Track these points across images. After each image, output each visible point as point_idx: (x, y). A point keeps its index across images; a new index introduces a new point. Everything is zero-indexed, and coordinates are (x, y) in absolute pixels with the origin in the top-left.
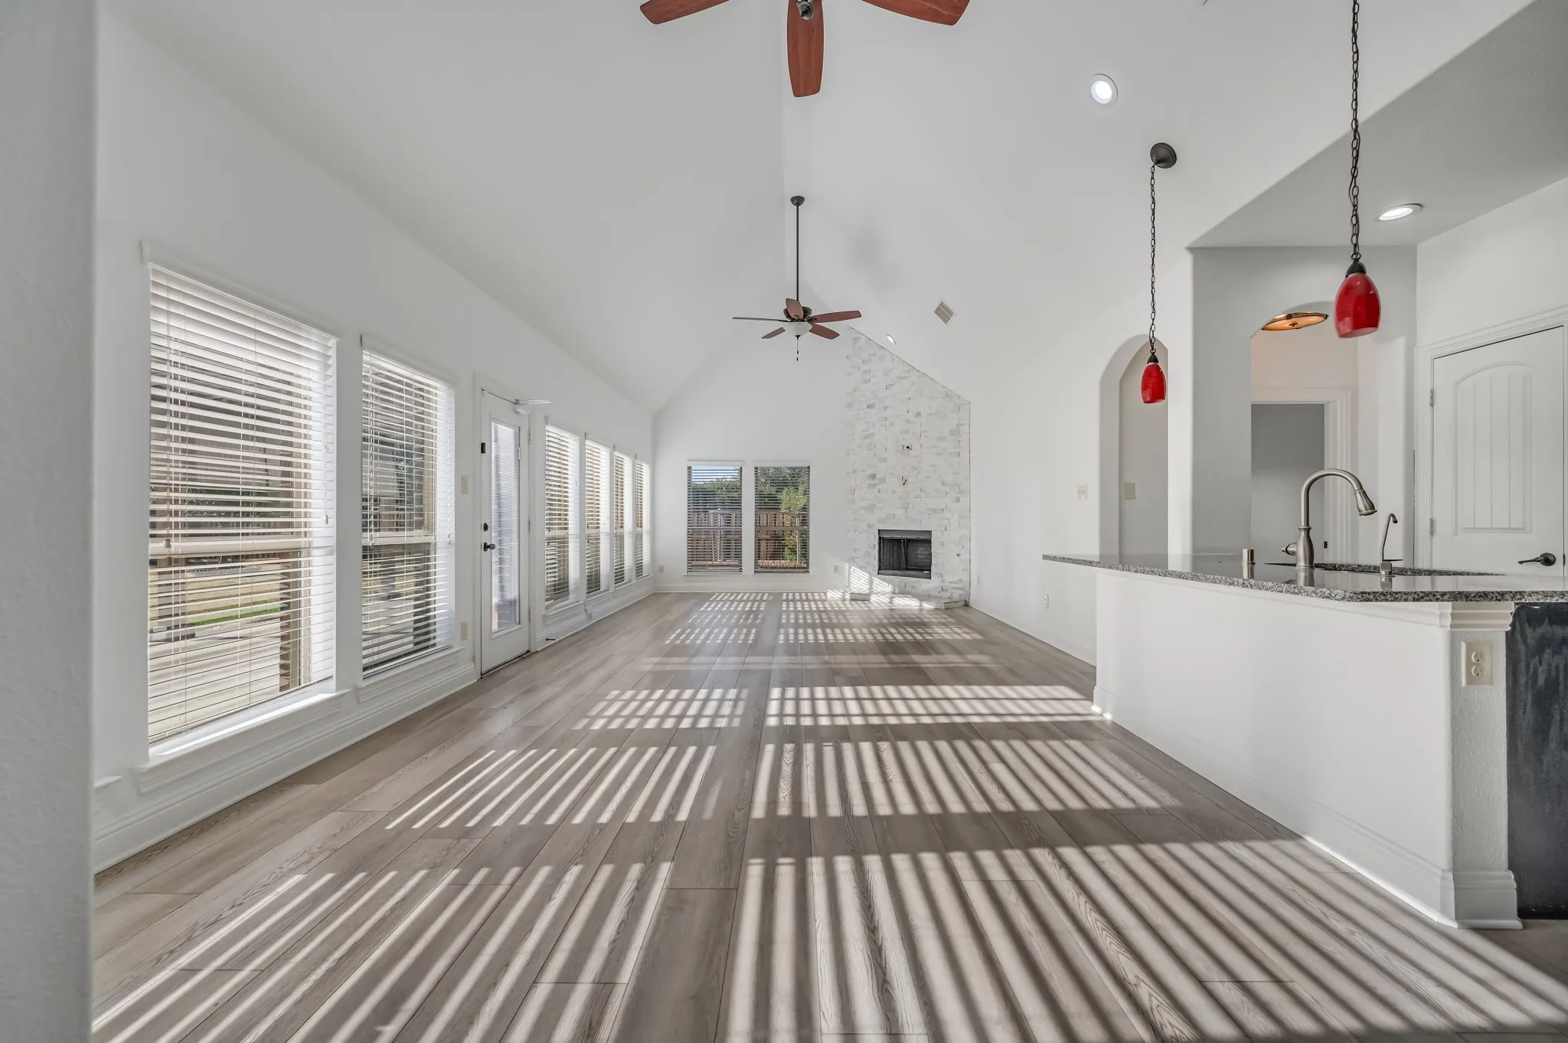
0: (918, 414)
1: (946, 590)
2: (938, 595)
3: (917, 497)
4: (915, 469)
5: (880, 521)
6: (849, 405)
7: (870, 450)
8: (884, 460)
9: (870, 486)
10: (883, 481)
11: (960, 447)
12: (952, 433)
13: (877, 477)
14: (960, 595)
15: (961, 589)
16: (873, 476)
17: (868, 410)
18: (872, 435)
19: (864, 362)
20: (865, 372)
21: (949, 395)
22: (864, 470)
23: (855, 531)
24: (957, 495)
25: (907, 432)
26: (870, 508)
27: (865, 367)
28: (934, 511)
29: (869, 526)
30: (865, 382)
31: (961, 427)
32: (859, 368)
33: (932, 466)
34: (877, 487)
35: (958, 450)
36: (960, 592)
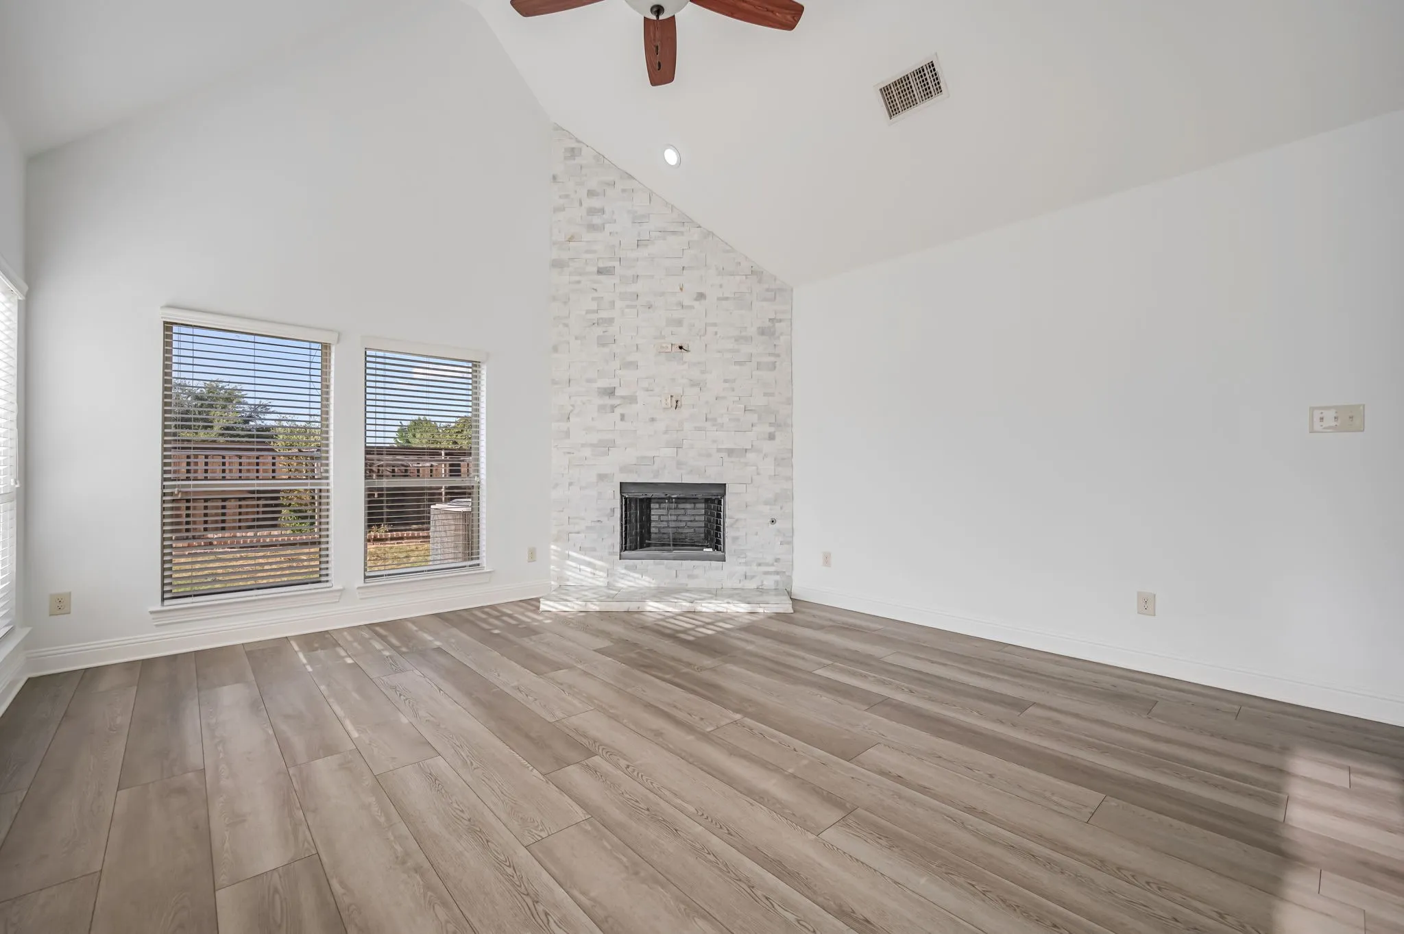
0: (701, 296)
1: (753, 577)
2: (739, 586)
3: (699, 429)
4: (694, 384)
5: (623, 469)
6: (558, 264)
7: (604, 345)
8: (633, 365)
9: (602, 408)
10: (632, 399)
11: (778, 356)
12: (762, 332)
13: (618, 393)
14: (777, 582)
15: (777, 573)
16: (611, 392)
17: (601, 277)
18: (611, 321)
19: (591, 193)
20: (592, 211)
21: (756, 273)
22: (589, 381)
23: (570, 484)
24: (772, 429)
25: (679, 323)
26: (606, 446)
27: (596, 203)
28: (730, 452)
29: (602, 477)
30: (592, 227)
31: (777, 325)
32: (581, 204)
33: (726, 381)
34: (618, 411)
35: (772, 359)
36: (777, 577)
